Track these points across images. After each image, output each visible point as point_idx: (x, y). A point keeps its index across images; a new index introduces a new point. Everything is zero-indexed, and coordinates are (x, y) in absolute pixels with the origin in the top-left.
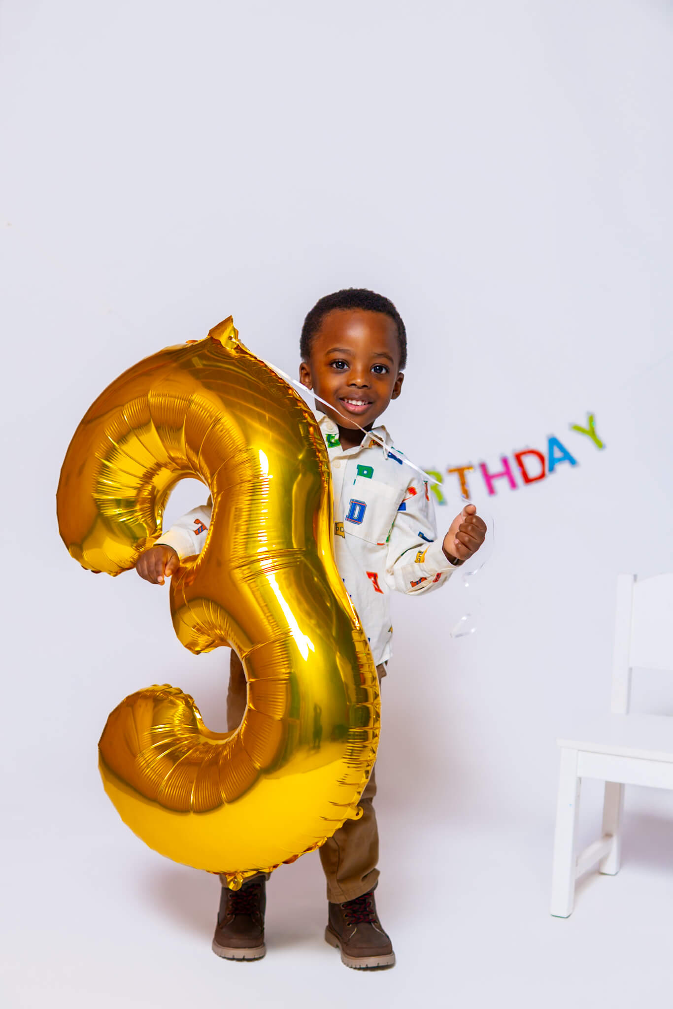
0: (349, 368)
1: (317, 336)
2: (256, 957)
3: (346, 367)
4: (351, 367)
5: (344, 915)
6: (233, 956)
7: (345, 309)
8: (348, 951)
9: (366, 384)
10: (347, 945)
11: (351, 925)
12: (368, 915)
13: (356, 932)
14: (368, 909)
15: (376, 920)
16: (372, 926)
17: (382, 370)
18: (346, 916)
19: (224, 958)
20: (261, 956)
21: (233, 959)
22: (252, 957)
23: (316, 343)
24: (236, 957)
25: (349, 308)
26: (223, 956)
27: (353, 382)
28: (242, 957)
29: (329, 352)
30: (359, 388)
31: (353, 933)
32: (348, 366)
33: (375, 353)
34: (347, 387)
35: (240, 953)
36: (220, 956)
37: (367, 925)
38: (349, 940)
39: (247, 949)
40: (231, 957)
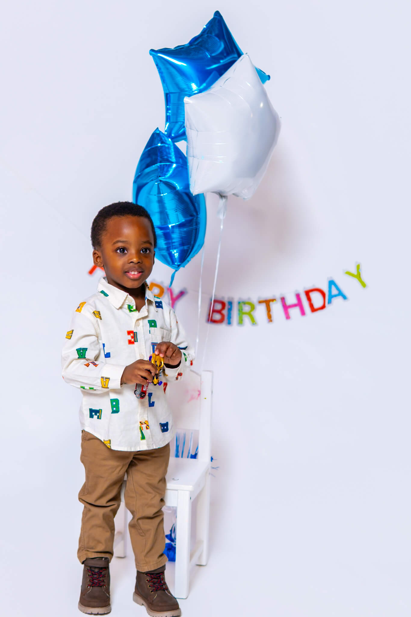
0: (128, 252)
1: (105, 233)
2: (105, 612)
3: (126, 252)
4: (129, 252)
5: (148, 586)
6: (92, 612)
7: (121, 216)
8: (153, 608)
9: (139, 261)
10: (152, 604)
11: (153, 592)
12: (163, 586)
13: (157, 596)
14: (162, 582)
15: (167, 589)
16: (165, 592)
17: (147, 251)
18: (150, 586)
19: (86, 613)
20: (108, 612)
21: (91, 614)
22: (103, 613)
23: (104, 238)
24: (93, 613)
25: (123, 215)
26: (85, 612)
27: (132, 261)
28: (97, 613)
29: (115, 243)
30: (135, 264)
31: (155, 597)
32: (127, 251)
33: (142, 242)
34: (129, 264)
35: (96, 610)
36: (83, 612)
37: (162, 592)
38: (153, 601)
39: (100, 608)
40: (90, 613)
